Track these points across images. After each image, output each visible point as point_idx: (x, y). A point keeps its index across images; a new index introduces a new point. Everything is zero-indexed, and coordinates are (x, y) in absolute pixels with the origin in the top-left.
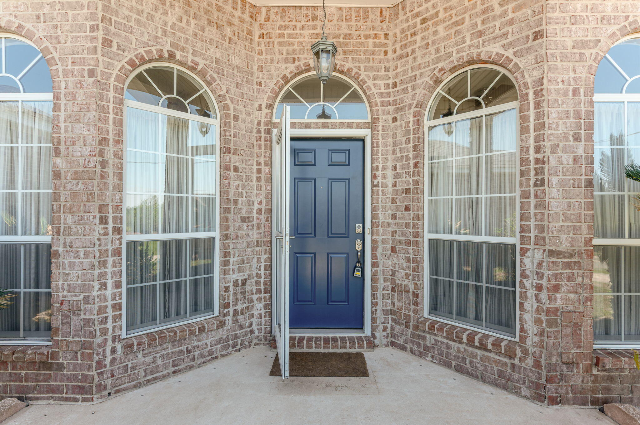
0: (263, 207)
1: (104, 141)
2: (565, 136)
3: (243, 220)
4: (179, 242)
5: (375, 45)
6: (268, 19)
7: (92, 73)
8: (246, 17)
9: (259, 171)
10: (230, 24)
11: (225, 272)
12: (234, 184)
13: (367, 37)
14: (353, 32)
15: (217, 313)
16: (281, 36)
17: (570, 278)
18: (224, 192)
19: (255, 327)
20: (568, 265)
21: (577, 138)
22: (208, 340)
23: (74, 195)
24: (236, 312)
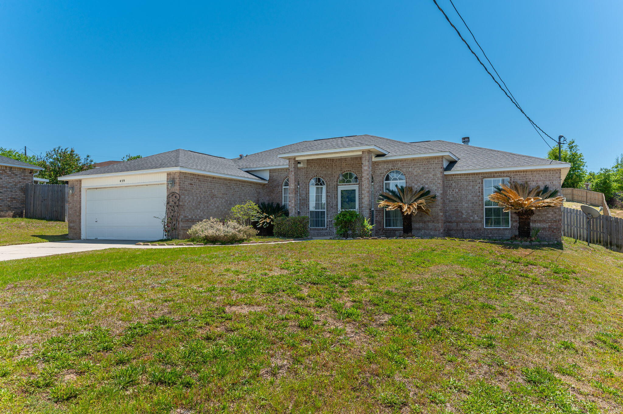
0: (336, 204)
1: (307, 194)
2: (378, 190)
3: (331, 207)
4: (318, 212)
5: (359, 166)
6: (336, 162)
7: (305, 183)
8: (331, 162)
9: (335, 196)
10: (328, 165)
11: (327, 218)
12: (329, 199)
13: (357, 164)
14: (354, 163)
15: (326, 227)
16: (339, 165)
17: (379, 215)
18: (327, 201)
19: (334, 232)
20: (379, 213)
21: (380, 190)
22: (324, 232)
23: (303, 203)
24: (330, 227)
